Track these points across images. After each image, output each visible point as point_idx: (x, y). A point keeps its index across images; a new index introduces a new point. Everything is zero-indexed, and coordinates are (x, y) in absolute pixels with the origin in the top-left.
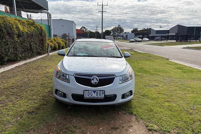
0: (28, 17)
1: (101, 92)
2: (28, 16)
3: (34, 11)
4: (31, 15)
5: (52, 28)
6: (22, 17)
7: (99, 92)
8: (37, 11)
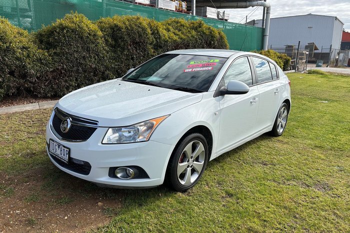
0: (218, 16)
1: (66, 149)
2: (218, 14)
3: (240, 4)
4: (224, 13)
5: (268, 33)
6: (206, 16)
7: (63, 148)
8: (244, 4)
